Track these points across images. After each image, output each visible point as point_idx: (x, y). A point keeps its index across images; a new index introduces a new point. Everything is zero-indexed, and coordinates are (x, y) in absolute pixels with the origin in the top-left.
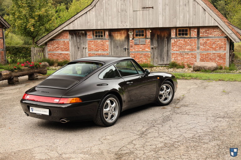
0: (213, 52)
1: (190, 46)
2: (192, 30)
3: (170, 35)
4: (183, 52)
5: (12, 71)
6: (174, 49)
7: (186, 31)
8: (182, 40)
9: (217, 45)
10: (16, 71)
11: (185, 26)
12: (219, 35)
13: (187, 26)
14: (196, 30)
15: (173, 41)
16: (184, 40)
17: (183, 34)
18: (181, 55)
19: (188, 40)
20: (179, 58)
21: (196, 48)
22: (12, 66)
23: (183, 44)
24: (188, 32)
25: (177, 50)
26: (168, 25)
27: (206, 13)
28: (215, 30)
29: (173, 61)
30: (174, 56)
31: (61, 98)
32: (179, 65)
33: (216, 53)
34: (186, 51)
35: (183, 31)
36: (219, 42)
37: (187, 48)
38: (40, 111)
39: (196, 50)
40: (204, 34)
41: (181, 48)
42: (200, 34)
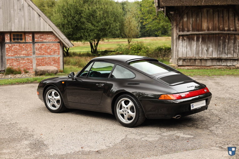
0: (48, 56)
1: (25, 51)
2: (27, 35)
3: (4, 39)
4: (18, 57)
6: (9, 54)
7: (21, 36)
8: (17, 45)
9: (52, 50)
11: (21, 31)
12: (52, 40)
13: (23, 31)
14: (31, 35)
15: (8, 46)
16: (20, 45)
17: (18, 39)
18: (17, 60)
19: (24, 45)
20: (15, 64)
21: (32, 53)
23: (19, 49)
24: (23, 37)
25: (12, 56)
26: (2, 29)
27: (42, 19)
28: (49, 36)
29: (9, 67)
30: (9, 62)
32: (16, 71)
33: (51, 57)
34: (22, 56)
35: (18, 35)
36: (53, 47)
37: (23, 53)
39: (32, 54)
40: (39, 39)
41: (16, 53)
42: (36, 39)
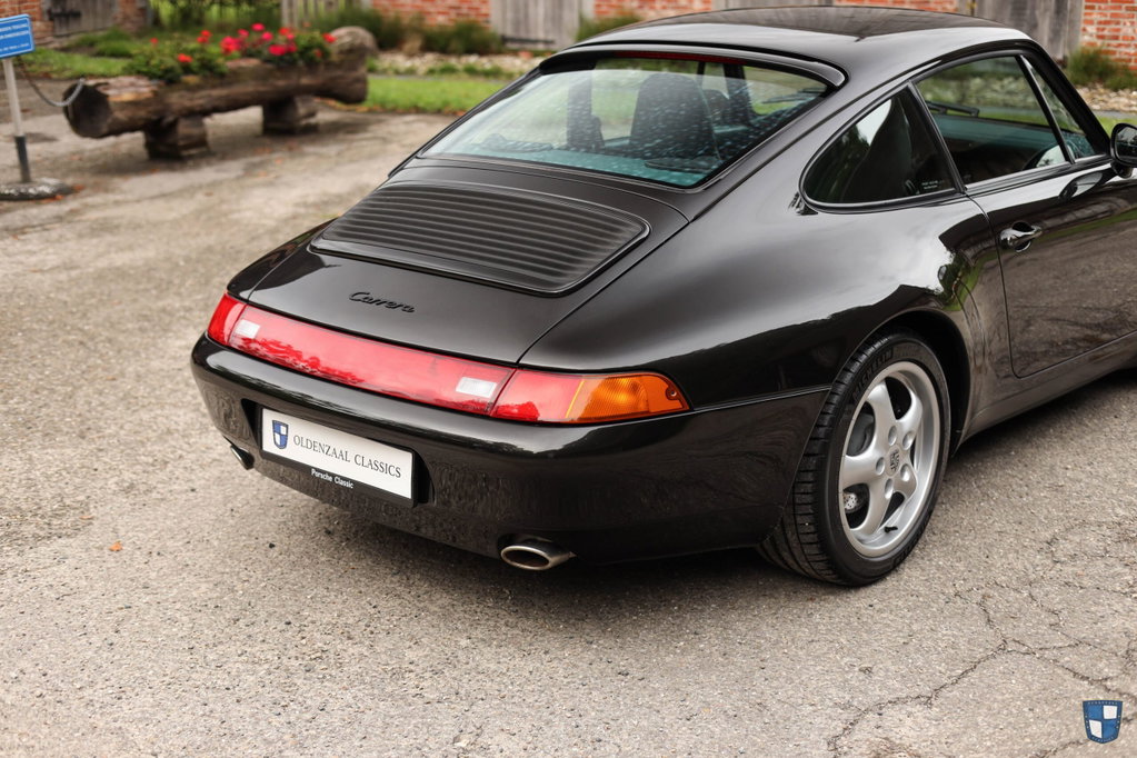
5: (168, 78)
10: (192, 79)
20: (1129, 28)
22: (164, 51)
29: (1092, 44)
30: (1096, 17)
31: (518, 366)
32: (1126, 70)
38: (343, 456)
